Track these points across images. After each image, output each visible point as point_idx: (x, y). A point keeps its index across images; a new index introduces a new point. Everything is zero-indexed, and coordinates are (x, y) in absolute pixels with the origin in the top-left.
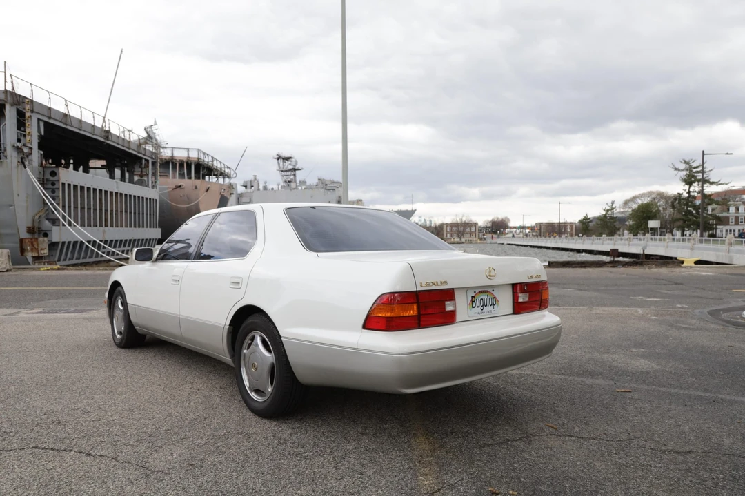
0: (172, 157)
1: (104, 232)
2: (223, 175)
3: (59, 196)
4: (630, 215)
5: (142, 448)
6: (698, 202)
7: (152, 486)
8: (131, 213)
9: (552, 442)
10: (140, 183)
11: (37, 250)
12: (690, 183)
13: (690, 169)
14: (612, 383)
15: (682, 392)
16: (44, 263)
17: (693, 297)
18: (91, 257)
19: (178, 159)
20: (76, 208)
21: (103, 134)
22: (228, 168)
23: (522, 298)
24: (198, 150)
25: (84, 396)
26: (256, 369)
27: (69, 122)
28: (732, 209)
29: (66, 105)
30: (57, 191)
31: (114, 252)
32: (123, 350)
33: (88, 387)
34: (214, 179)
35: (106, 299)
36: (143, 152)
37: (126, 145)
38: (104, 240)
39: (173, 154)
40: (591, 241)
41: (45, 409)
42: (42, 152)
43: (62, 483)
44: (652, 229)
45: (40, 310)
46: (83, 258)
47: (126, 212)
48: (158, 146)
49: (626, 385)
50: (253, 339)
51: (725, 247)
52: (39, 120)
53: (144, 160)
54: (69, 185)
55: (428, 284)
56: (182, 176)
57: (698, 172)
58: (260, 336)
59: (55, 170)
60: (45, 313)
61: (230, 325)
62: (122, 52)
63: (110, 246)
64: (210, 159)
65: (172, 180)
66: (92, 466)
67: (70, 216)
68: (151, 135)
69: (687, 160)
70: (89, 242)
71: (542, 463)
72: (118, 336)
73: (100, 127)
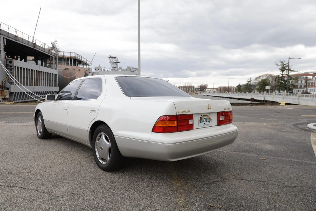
0: (64, 56)
1: (34, 88)
2: (86, 64)
3: (13, 72)
4: (258, 84)
5: (50, 185)
6: (286, 79)
7: (55, 204)
8: (45, 80)
9: (235, 182)
10: (50, 67)
11: (4, 95)
12: (283, 71)
13: (283, 65)
14: (257, 155)
15: (287, 159)
16: (7, 101)
17: (286, 118)
18: (28, 99)
19: (66, 57)
20: (21, 77)
21: (33, 45)
22: (88, 61)
23: (222, 118)
24: (75, 53)
25: (23, 161)
26: (102, 149)
27: (17, 39)
28: (300, 82)
29: (16, 32)
30: (12, 70)
31: (38, 97)
32: (42, 140)
33: (25, 157)
34: (82, 66)
35: (34, 117)
36: (51, 53)
37: (43, 50)
38: (34, 91)
39: (64, 54)
40: (242, 95)
41: (5, 167)
42: (5, 52)
43: (12, 202)
44: (267, 90)
45: (5, 122)
46: (25, 99)
47: (43, 79)
48: (57, 51)
49: (263, 156)
50: (101, 136)
51: (297, 98)
52: (4, 38)
53: (51, 57)
54: (18, 67)
55: (182, 112)
56: (68, 64)
57: (286, 66)
58: (104, 135)
59: (12, 60)
60: (7, 123)
61: (90, 129)
62: (41, 8)
63: (36, 94)
64: (80, 57)
65: (63, 66)
66: (27, 194)
67: (18, 81)
68: (54, 46)
69: (282, 61)
70: (27, 92)
71: (231, 192)
72: (40, 134)
73: (32, 42)
